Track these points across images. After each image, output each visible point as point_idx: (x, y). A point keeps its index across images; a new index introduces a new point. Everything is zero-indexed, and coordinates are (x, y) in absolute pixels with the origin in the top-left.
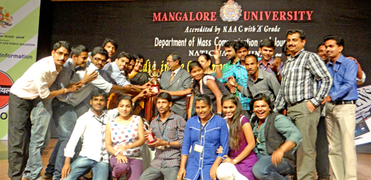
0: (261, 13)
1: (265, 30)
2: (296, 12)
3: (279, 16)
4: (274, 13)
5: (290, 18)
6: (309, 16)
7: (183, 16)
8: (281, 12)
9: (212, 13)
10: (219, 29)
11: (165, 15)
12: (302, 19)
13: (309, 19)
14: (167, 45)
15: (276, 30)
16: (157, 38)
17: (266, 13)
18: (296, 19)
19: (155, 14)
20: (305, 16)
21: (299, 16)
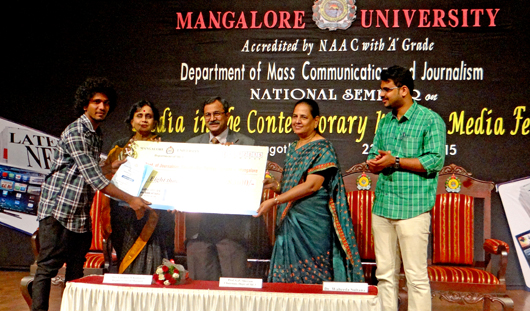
0: (396, 12)
1: (405, 48)
2: (465, 11)
3: (431, 18)
4: (422, 12)
5: (453, 22)
6: (492, 18)
7: (236, 19)
8: (436, 11)
9: (297, 13)
10: (311, 46)
11: (201, 16)
12: (477, 24)
13: (492, 24)
14: (205, 78)
15: (426, 46)
16: (184, 64)
17: (406, 12)
18: (465, 25)
19: (179, 15)
20: (485, 19)
21: (471, 18)
